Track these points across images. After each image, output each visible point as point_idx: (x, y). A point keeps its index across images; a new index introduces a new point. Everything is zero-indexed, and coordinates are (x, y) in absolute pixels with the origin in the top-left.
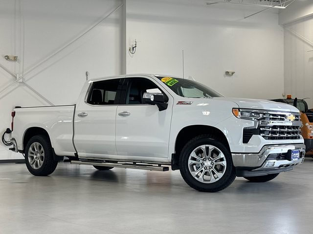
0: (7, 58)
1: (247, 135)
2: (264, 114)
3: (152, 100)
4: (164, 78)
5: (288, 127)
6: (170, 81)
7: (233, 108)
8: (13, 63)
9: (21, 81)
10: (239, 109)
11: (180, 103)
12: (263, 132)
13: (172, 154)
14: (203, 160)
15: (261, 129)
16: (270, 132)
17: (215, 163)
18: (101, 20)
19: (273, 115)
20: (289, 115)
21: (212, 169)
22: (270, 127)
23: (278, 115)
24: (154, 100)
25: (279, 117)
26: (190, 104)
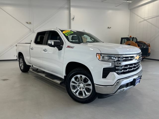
0: (27, 23)
1: (106, 72)
2: (119, 58)
3: (53, 44)
4: (65, 31)
5: (135, 64)
6: (67, 33)
7: (97, 53)
8: (30, 25)
9: (33, 31)
10: (101, 54)
11: (68, 47)
12: (118, 70)
13: (64, 76)
14: (79, 83)
15: (117, 68)
16: (122, 69)
17: (86, 87)
18: (61, 8)
19: (125, 57)
20: (136, 56)
21: (84, 90)
22: (123, 66)
23: (129, 57)
24: (54, 45)
25: (130, 58)
26: (73, 48)
